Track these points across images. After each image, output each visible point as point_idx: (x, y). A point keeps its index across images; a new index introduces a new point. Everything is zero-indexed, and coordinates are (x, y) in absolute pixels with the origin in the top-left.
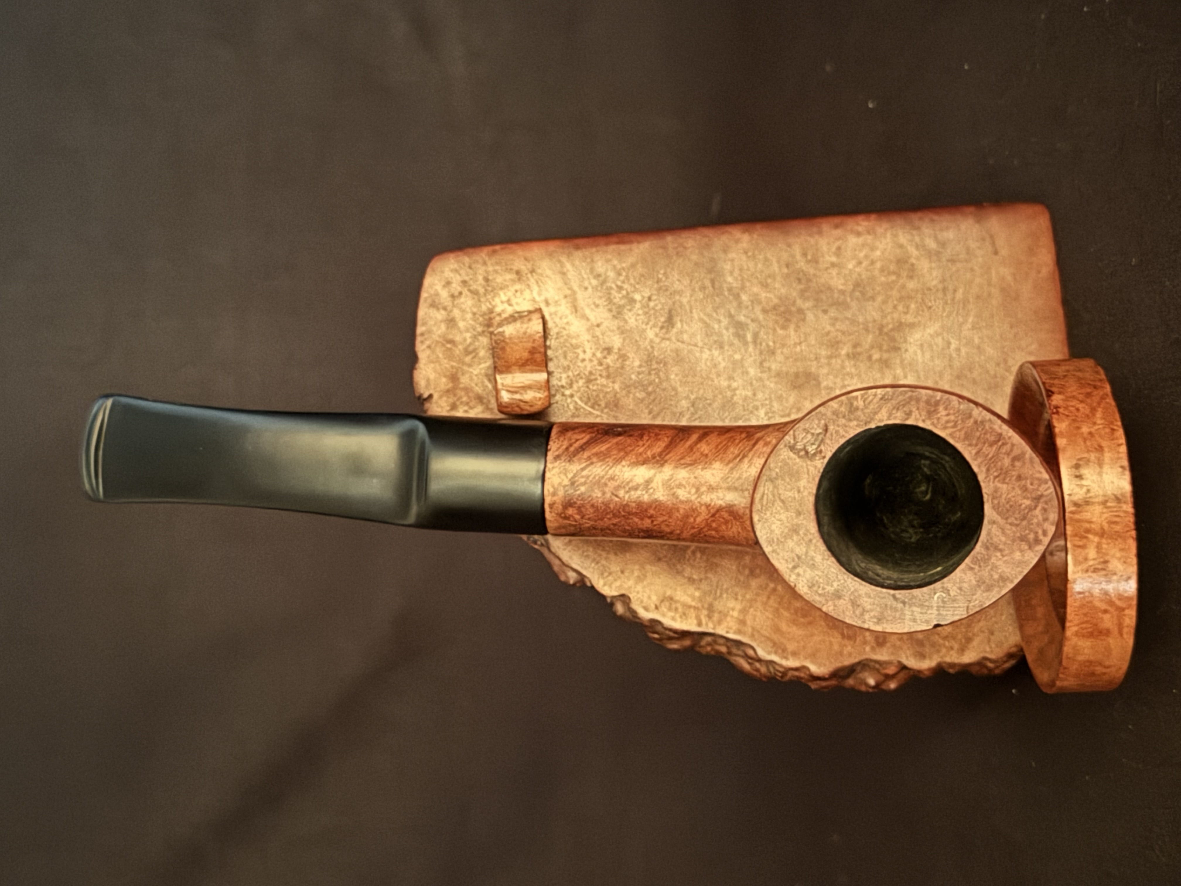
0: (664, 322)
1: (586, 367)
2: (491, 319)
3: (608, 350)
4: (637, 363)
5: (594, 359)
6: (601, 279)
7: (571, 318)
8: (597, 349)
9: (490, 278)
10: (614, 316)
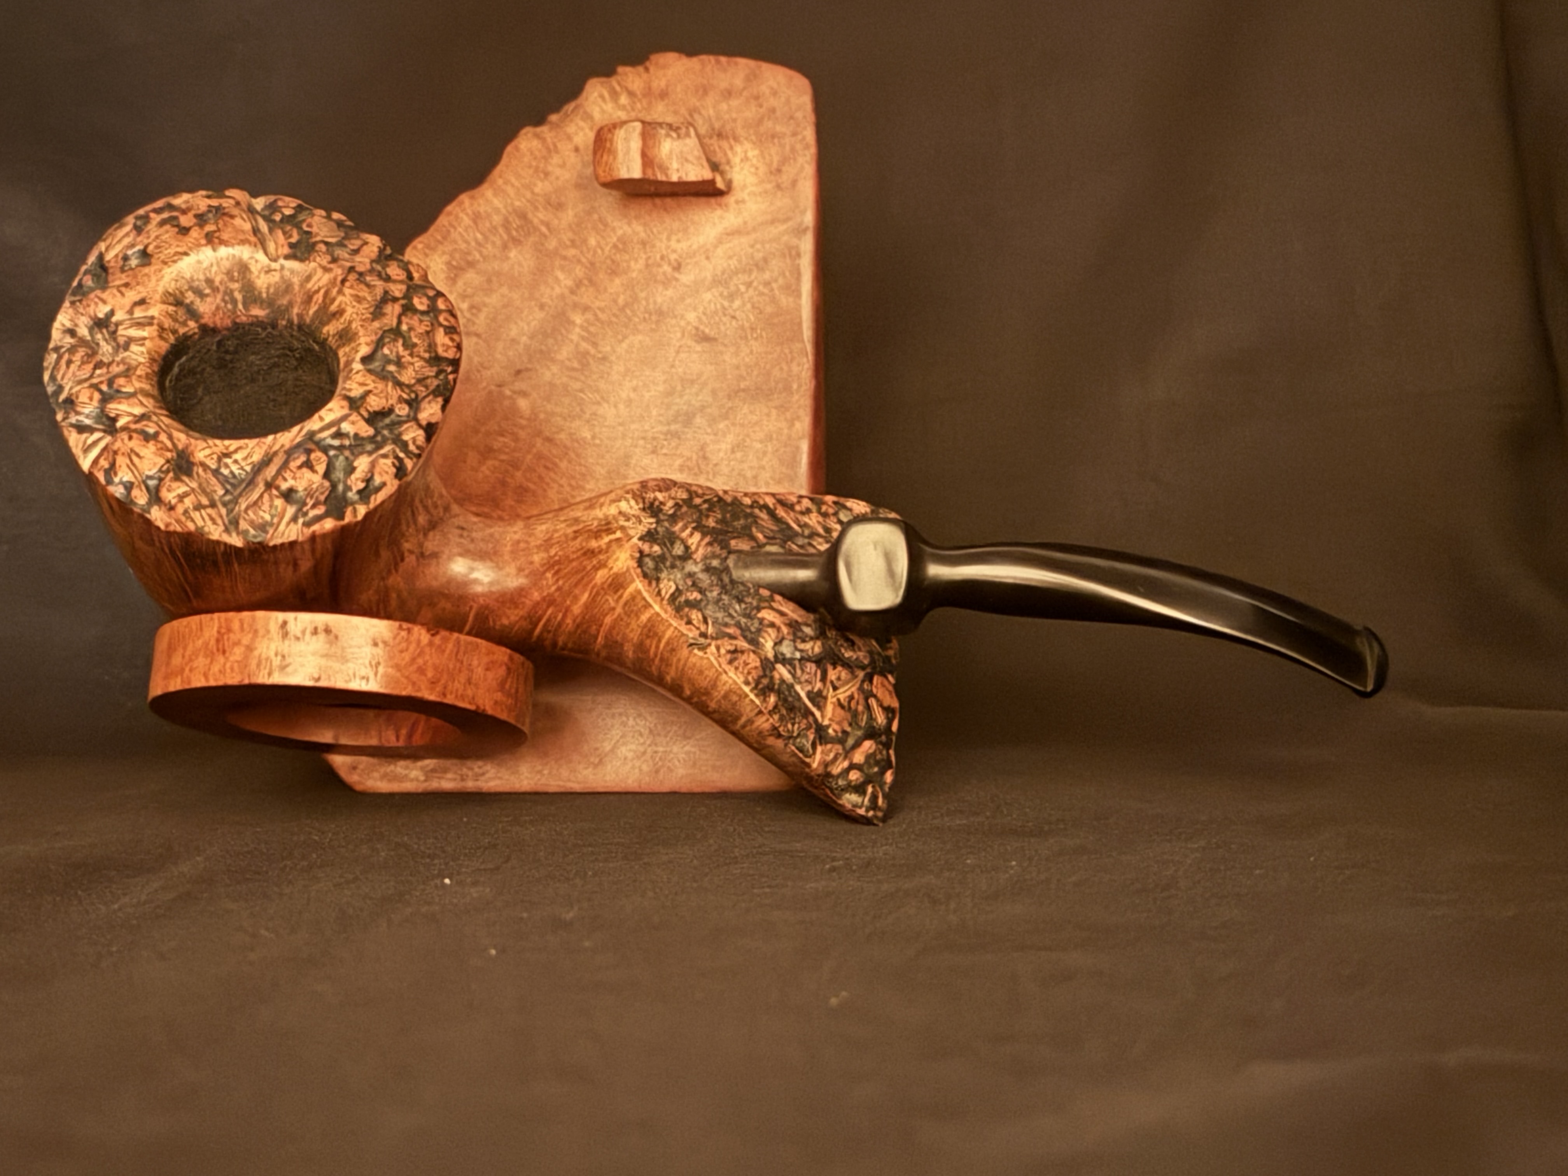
0: (703, 332)
1: (661, 241)
2: (727, 138)
3: (678, 268)
4: (659, 300)
5: (669, 251)
6: (761, 264)
7: (719, 228)
8: (681, 257)
9: (776, 140)
10: (717, 275)
